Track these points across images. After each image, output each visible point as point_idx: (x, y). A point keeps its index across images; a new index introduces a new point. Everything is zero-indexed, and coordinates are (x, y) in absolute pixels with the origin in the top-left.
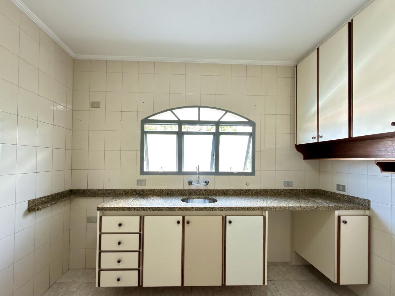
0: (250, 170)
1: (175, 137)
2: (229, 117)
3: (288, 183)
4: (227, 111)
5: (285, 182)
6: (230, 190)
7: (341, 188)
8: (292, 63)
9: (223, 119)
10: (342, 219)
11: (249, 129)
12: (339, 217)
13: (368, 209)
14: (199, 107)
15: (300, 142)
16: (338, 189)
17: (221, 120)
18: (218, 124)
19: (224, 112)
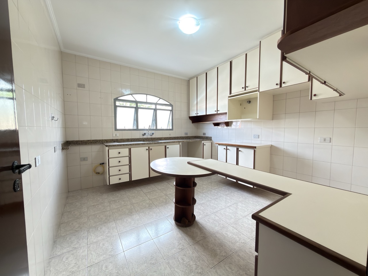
0: (171, 128)
1: (134, 109)
2: (162, 101)
3: (186, 134)
4: (160, 98)
5: (185, 133)
6: (163, 138)
7: (204, 134)
8: (187, 79)
9: (158, 102)
10: (204, 144)
11: (170, 108)
12: (203, 143)
13: (211, 140)
14: (147, 95)
15: (190, 116)
16: (203, 135)
17: (157, 103)
18: (156, 104)
19: (159, 99)
